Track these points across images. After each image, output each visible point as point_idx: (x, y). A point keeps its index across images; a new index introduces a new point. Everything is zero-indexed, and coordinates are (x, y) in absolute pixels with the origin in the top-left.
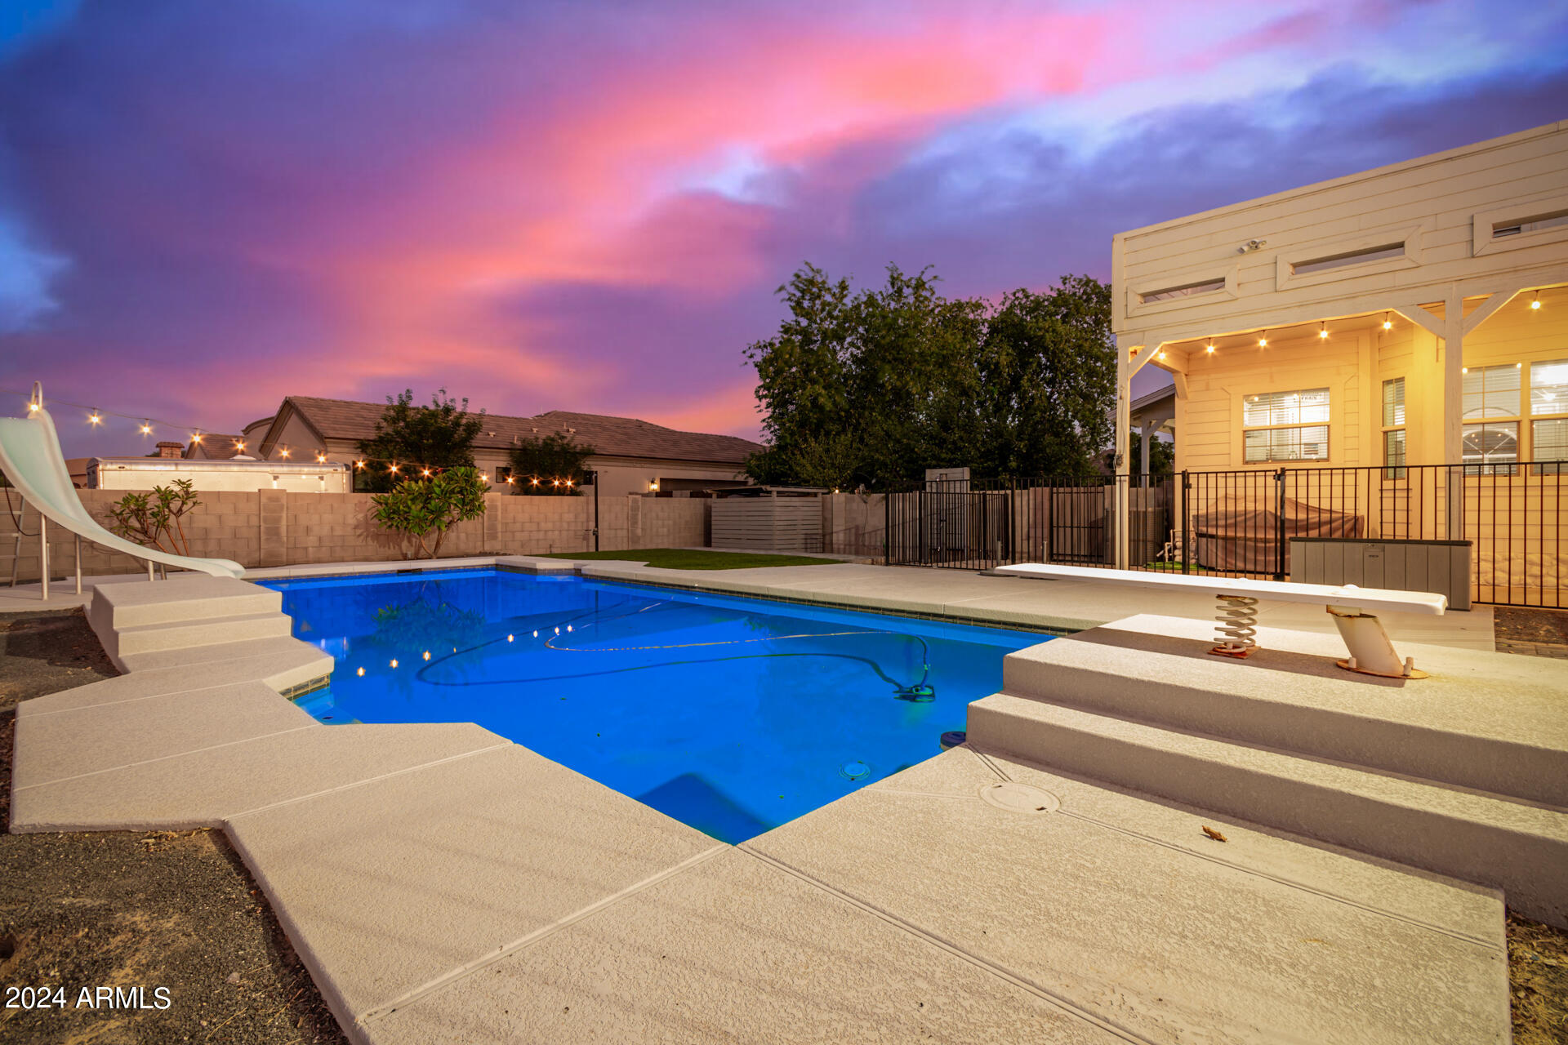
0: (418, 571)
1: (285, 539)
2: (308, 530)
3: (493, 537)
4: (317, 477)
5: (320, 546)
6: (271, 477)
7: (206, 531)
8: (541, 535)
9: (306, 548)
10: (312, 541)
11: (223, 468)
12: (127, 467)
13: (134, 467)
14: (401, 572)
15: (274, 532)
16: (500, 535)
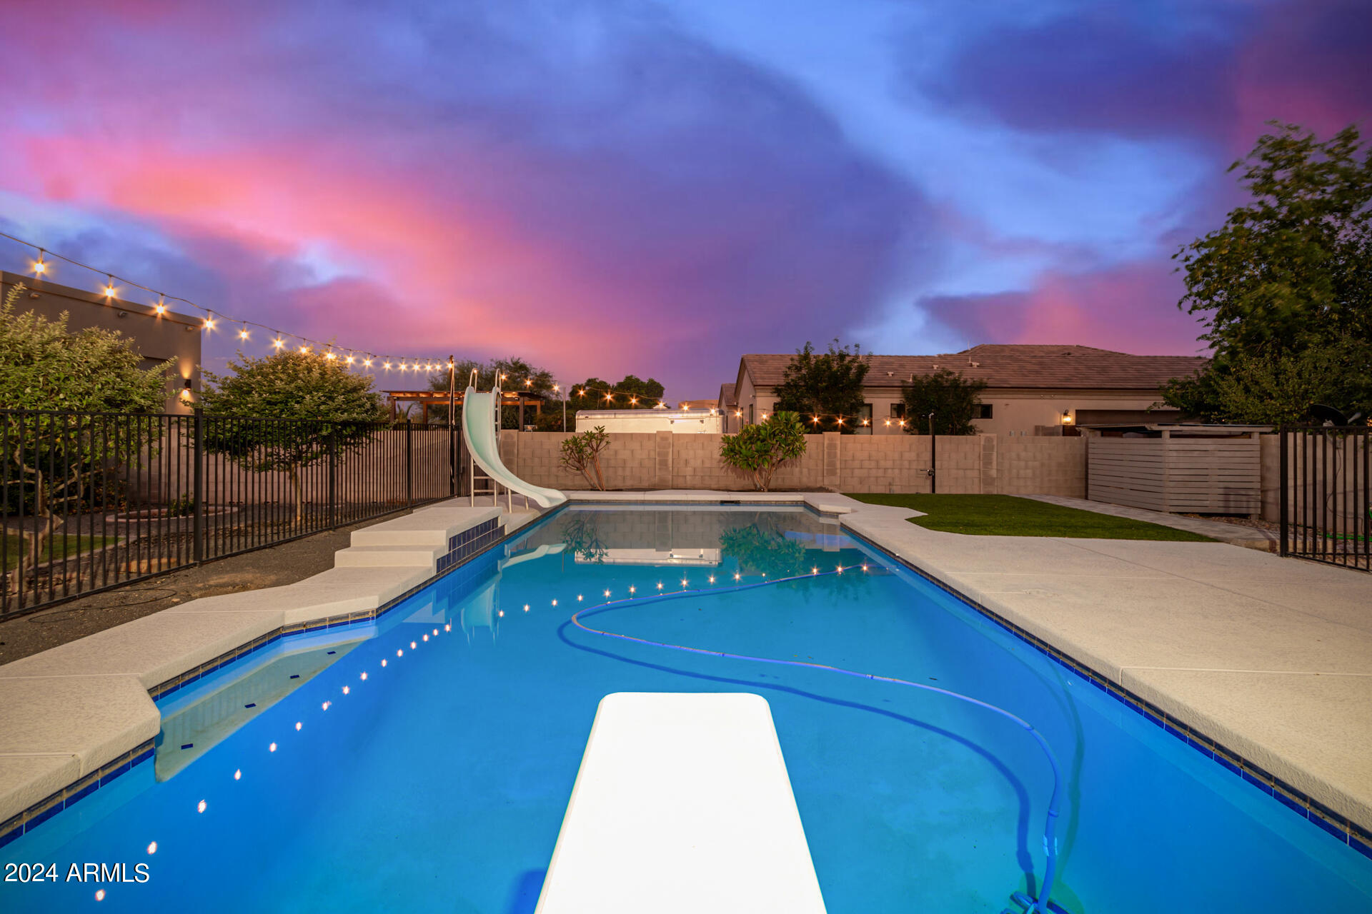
0: (737, 503)
1: (671, 469)
2: (687, 462)
3: (832, 472)
4: (699, 420)
5: (695, 475)
6: (669, 421)
7: (624, 461)
8: (880, 473)
9: (685, 476)
10: (689, 471)
11: (641, 416)
12: (590, 417)
13: (593, 417)
14: (723, 503)
15: (664, 463)
16: (838, 471)
